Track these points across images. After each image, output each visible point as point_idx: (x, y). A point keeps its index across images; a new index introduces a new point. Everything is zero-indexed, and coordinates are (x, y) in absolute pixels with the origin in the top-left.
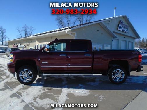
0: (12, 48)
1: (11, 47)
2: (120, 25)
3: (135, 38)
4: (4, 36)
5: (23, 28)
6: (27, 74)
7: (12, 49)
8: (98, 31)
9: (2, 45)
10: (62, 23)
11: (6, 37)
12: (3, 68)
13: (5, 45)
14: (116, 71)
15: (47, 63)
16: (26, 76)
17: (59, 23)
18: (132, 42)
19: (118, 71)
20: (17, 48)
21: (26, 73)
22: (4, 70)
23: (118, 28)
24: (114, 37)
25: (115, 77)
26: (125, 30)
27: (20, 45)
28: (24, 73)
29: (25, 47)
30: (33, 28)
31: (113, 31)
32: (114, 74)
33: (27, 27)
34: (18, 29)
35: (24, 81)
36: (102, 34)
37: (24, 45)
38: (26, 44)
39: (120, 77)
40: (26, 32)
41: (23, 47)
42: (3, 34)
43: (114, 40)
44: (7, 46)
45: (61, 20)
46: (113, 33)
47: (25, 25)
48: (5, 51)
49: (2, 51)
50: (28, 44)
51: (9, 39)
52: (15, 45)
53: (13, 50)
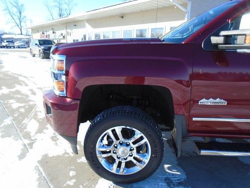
0: (40, 39)
1: (37, 37)
4: (22, 17)
7: (39, 41)
9: (21, 34)
11: (26, 18)
12: (27, 85)
13: (27, 35)
16: (123, 152)
20: (47, 39)
22: (29, 93)
27: (53, 33)
29: (64, 37)
34: (46, 4)
40: (60, 10)
41: (60, 38)
42: (20, 13)
44: (29, 36)
48: (26, 46)
49: (22, 45)
51: (31, 21)
53: (42, 43)
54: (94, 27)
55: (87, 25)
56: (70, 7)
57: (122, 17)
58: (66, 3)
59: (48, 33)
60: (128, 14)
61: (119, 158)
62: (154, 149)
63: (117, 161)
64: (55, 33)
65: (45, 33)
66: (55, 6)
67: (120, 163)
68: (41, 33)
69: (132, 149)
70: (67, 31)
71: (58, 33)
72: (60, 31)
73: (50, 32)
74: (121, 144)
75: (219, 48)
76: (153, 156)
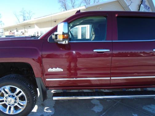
2: (142, 6)
5: (20, 12)
6: (13, 96)
10: (65, 5)
15: (62, 70)
17: (62, 6)
20: (13, 35)
21: (12, 94)
28: (7, 95)
29: (23, 33)
30: (32, 12)
33: (25, 11)
35: (7, 112)
37: (22, 32)
38: (23, 31)
45: (64, 2)
47: (23, 8)
50: (26, 30)
52: (11, 32)
54: (40, 27)
55: (36, 26)
56: (30, 16)
57: (55, 22)
58: (27, 13)
59: (14, 32)
60: (58, 20)
61: (9, 104)
62: (28, 98)
63: (9, 106)
64: (18, 31)
65: (12, 31)
66: (21, 15)
67: (10, 108)
68: (10, 31)
69: (16, 98)
70: (25, 30)
71: (20, 31)
72: (20, 30)
73: (15, 31)
74: (9, 96)
75: (55, 41)
76: (28, 102)
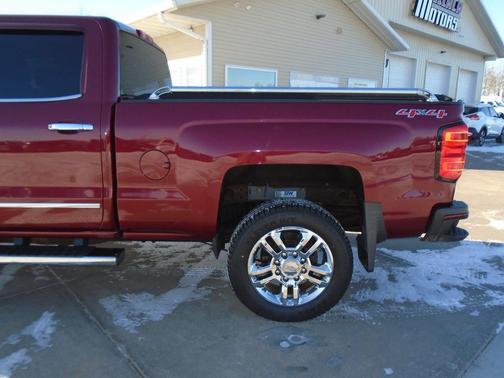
3: (485, 57)
8: (318, 17)
14: (279, 242)
18: (474, 73)
19: (291, 239)
23: (414, 11)
24: (394, 47)
25: (269, 274)
26: (448, 20)
31: (391, 24)
32: (264, 259)
36: (339, 31)
39: (302, 277)
43: (392, 62)
46: (391, 29)
